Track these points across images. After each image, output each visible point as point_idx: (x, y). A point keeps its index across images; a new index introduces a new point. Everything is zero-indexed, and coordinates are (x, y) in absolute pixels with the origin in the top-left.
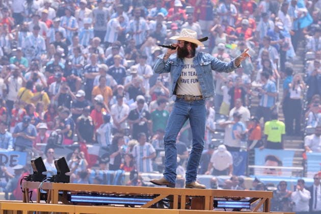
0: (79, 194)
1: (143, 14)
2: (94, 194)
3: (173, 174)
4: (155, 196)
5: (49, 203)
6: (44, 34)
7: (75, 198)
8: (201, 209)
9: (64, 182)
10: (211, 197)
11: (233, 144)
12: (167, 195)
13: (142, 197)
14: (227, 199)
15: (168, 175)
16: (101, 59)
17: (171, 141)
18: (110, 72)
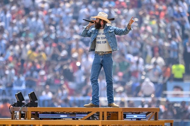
0: (43, 113)
1: (101, 6)
2: (53, 113)
3: (96, 100)
4: (89, 113)
5: (26, 119)
6: (42, 19)
7: (41, 116)
8: (116, 120)
9: (35, 107)
10: (121, 112)
11: (155, 79)
12: (96, 112)
13: (81, 113)
14: (132, 113)
15: (93, 101)
16: (76, 33)
17: (94, 81)
18: (82, 40)
